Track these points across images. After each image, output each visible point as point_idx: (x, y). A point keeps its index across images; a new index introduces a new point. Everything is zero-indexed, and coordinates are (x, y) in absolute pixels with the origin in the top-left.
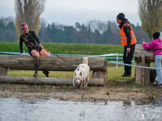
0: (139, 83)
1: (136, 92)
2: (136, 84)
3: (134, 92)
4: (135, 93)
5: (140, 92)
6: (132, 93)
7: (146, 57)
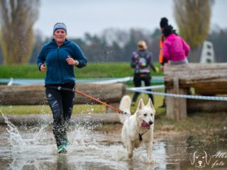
0: (172, 117)
1: (168, 130)
2: (167, 120)
3: (164, 130)
4: (166, 132)
5: (173, 129)
6: (162, 132)
7: (180, 81)
